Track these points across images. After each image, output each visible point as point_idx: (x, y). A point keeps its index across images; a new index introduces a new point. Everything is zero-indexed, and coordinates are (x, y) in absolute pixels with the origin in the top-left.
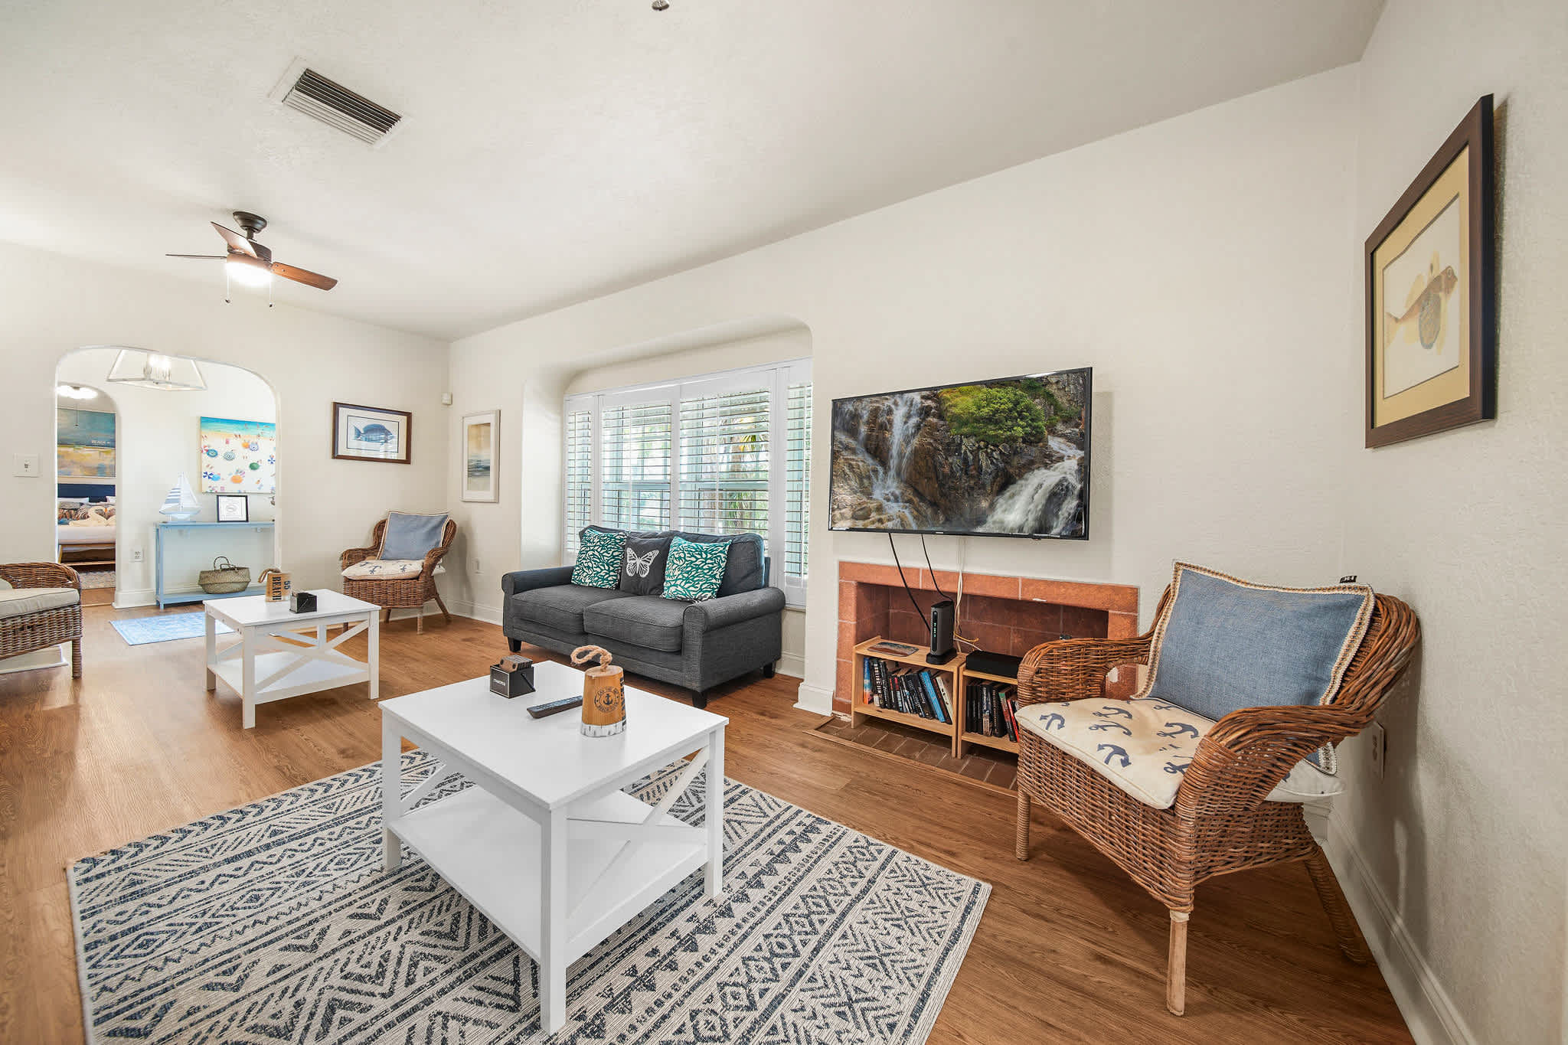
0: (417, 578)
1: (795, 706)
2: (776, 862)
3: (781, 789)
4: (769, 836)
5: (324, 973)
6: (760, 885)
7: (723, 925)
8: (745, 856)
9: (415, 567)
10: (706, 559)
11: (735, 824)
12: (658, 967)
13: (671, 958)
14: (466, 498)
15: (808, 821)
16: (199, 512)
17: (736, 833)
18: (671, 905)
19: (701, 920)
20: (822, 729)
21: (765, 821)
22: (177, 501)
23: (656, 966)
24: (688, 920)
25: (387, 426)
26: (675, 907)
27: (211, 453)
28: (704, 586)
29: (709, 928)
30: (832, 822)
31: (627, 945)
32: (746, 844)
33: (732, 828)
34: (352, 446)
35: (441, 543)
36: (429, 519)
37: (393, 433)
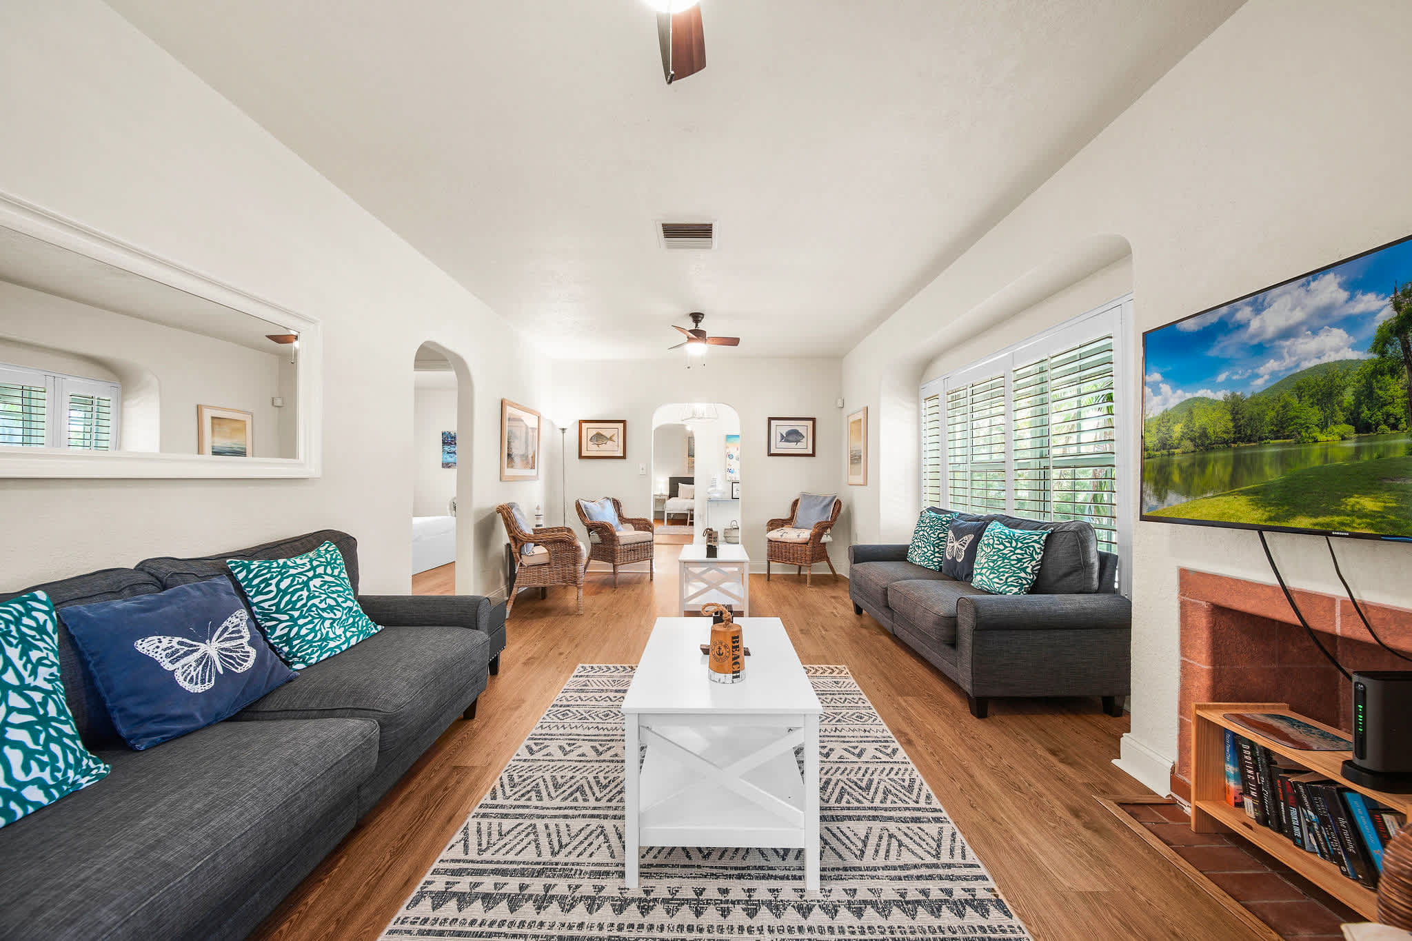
0: (807, 544)
1: (1114, 761)
2: (899, 907)
3: (987, 841)
4: (919, 878)
5: (586, 768)
6: (859, 913)
7: (791, 917)
8: (872, 878)
10: (1016, 548)
11: (895, 843)
12: (716, 904)
13: (730, 905)
14: (850, 481)
15: (981, 894)
16: (725, 492)
17: (888, 851)
18: (771, 868)
19: (779, 899)
20: (1127, 808)
21: (929, 860)
22: (715, 486)
23: (716, 902)
24: (770, 890)
26: (771, 872)
27: (730, 456)
28: (1010, 580)
29: (778, 909)
30: (1015, 917)
31: (714, 871)
32: (885, 868)
33: (889, 845)
34: (779, 446)
35: (828, 518)
36: (825, 498)
37: (805, 434)
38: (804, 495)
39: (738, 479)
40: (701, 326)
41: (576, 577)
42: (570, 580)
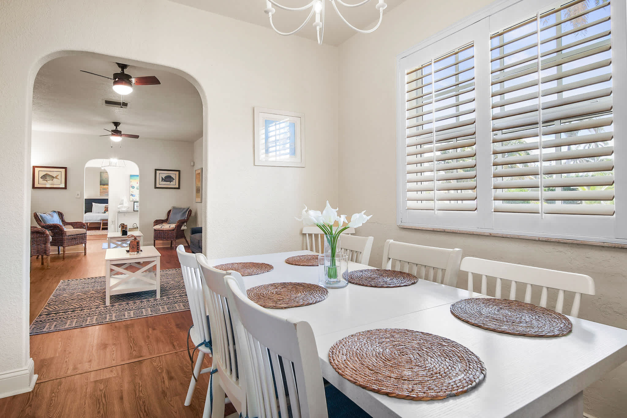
0: (174, 230)
9: (173, 226)
14: (196, 201)
16: (129, 208)
22: (122, 204)
25: (172, 176)
27: (133, 187)
34: (160, 183)
35: (185, 218)
36: (184, 209)
37: (174, 178)
38: (174, 208)
39: (138, 200)
40: (119, 128)
41: (46, 250)
42: (41, 252)
